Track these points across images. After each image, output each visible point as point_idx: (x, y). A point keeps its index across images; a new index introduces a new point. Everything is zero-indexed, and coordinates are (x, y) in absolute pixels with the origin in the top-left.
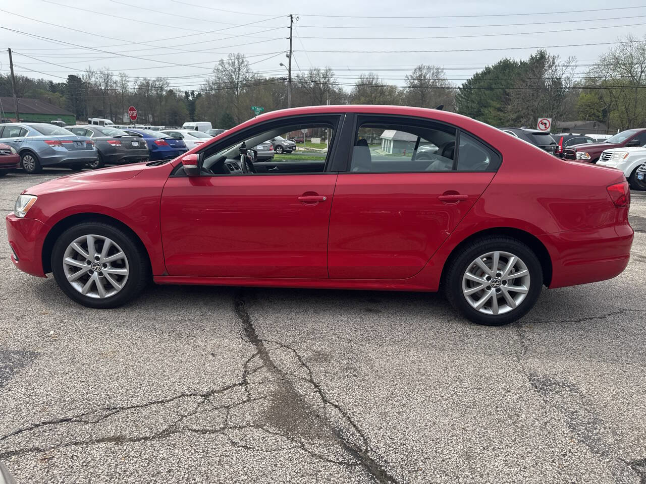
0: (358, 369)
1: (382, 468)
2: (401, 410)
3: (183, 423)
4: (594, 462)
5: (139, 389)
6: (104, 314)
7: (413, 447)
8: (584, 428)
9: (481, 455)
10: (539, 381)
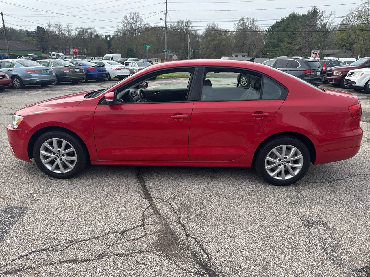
0: (206, 215)
1: (219, 276)
2: (229, 240)
3: (110, 250)
4: (335, 270)
5: (85, 230)
6: (64, 182)
7: (236, 263)
8: (330, 249)
9: (273, 267)
10: (306, 220)
